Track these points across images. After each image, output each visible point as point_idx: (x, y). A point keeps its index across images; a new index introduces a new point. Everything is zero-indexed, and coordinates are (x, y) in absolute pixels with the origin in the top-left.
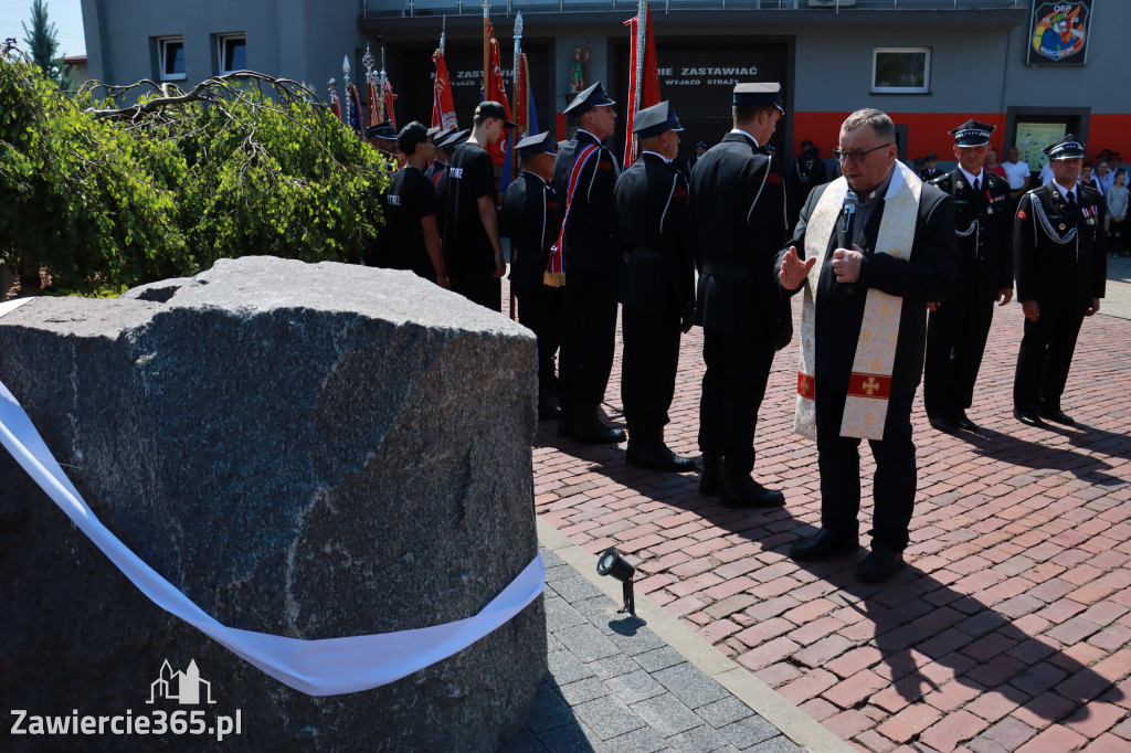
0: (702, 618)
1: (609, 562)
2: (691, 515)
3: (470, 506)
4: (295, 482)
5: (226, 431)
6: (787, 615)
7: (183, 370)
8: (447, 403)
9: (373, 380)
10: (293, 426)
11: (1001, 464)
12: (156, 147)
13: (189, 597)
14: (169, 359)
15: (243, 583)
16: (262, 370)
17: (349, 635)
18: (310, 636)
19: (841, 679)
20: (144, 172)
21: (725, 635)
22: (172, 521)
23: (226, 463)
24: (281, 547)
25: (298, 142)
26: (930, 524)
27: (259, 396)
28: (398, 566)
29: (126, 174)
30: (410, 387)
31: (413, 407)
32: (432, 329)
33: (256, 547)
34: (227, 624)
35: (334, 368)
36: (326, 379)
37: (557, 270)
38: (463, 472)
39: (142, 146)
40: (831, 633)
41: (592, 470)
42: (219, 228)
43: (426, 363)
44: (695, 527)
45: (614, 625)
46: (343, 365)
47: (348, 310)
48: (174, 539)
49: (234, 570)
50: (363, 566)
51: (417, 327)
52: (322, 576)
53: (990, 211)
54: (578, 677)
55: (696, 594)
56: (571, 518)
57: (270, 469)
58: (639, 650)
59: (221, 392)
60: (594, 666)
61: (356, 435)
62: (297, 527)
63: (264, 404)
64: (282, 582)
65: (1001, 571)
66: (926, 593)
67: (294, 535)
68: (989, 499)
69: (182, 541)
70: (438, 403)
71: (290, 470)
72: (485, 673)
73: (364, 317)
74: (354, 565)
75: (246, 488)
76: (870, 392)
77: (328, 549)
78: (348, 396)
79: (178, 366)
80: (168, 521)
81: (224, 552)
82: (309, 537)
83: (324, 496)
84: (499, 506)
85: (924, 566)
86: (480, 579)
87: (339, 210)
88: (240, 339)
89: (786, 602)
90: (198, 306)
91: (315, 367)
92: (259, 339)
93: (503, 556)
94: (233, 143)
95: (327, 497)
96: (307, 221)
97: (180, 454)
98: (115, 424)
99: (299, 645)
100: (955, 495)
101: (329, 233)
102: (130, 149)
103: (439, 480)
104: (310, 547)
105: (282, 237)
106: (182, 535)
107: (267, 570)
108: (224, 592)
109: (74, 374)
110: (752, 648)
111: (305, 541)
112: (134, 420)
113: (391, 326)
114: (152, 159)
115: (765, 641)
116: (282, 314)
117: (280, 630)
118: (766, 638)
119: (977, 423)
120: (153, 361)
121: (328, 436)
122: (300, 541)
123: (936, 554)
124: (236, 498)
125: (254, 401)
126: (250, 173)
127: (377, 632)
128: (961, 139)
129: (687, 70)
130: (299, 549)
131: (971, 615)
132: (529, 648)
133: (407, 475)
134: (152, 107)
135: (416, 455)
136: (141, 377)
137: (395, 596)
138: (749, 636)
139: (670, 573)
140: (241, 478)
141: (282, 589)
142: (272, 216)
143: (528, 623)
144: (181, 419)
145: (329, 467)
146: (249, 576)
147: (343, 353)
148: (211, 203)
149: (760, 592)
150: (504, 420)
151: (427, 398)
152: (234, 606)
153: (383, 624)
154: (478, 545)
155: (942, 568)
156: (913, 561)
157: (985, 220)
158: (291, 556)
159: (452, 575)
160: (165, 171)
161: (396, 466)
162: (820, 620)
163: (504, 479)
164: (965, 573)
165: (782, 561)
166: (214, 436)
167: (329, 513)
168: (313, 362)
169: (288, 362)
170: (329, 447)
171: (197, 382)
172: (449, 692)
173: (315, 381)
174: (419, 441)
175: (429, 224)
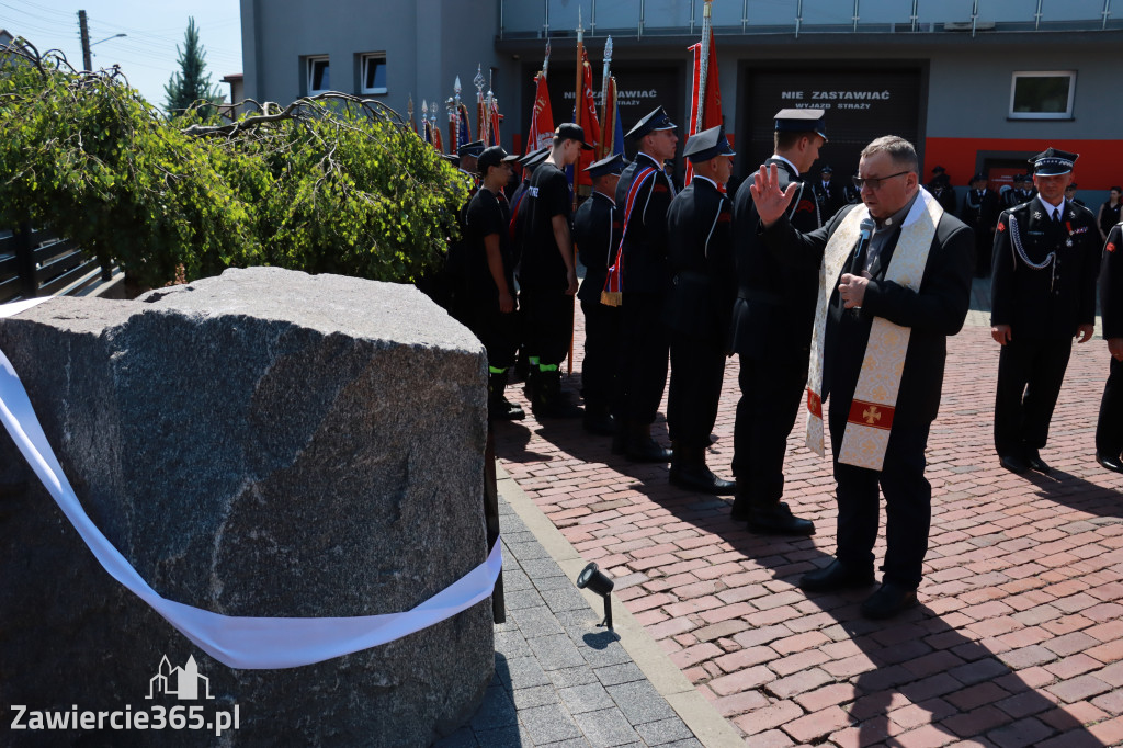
0: (688, 639)
1: (587, 575)
2: (715, 538)
3: (407, 509)
4: (228, 472)
5: (178, 423)
6: (774, 644)
7: (148, 366)
8: (380, 409)
9: (303, 384)
10: (231, 422)
12: (245, 161)
13: (136, 569)
14: (138, 356)
15: (177, 560)
16: (209, 370)
17: (271, 616)
18: (232, 613)
19: (807, 713)
20: (228, 184)
21: (704, 658)
22: (127, 499)
24: (210, 529)
25: (377, 159)
26: (961, 565)
27: (206, 393)
28: (326, 557)
29: (208, 187)
30: (338, 392)
31: (342, 411)
32: (360, 340)
33: (191, 528)
34: (163, 595)
35: (266, 371)
36: (260, 381)
37: (614, 290)
38: (401, 475)
39: (233, 160)
40: (814, 666)
41: (632, 488)
42: (293, 239)
43: (355, 371)
44: (714, 549)
45: (588, 638)
46: (275, 369)
47: (282, 319)
48: (128, 516)
49: (171, 547)
50: (289, 554)
51: (346, 338)
52: (247, 560)
53: (1069, 243)
54: (536, 683)
55: (690, 617)
56: (595, 533)
57: (209, 458)
58: (603, 664)
59: (177, 388)
60: (554, 674)
61: (287, 434)
62: (225, 513)
63: (209, 401)
64: (209, 562)
65: (1019, 619)
66: (930, 634)
67: (221, 520)
68: (1034, 543)
69: (133, 518)
70: (369, 409)
71: (226, 461)
72: (418, 666)
73: (296, 326)
74: (280, 552)
75: (189, 475)
76: (871, 421)
77: (254, 535)
78: (281, 398)
79: (144, 362)
80: (124, 500)
81: (165, 531)
82: (236, 522)
83: (251, 486)
84: (441, 510)
85: (937, 607)
86: (416, 577)
87: (409, 225)
88: (193, 341)
89: (779, 631)
90: (164, 309)
91: (250, 370)
92: (208, 342)
93: (445, 558)
94: (315, 159)
95: (254, 488)
96: (379, 234)
97: (138, 441)
98: (95, 411)
99: (222, 620)
100: (1000, 537)
101: (398, 246)
102: (219, 163)
103: (374, 481)
104: (237, 532)
105: (352, 249)
107: (198, 550)
108: (162, 566)
109: (68, 366)
110: (728, 673)
111: (231, 526)
112: (107, 409)
113: (318, 335)
114: (241, 173)
115: (743, 668)
117: (205, 605)
118: (744, 665)
119: (1050, 465)
120: (125, 357)
121: (261, 432)
122: (227, 527)
123: (955, 596)
124: (180, 483)
125: (202, 397)
126: (324, 187)
127: (299, 616)
128: (1040, 167)
129: (817, 93)
130: (226, 533)
131: (969, 662)
132: (472, 648)
133: (339, 474)
134: (249, 125)
135: (348, 455)
136: (113, 370)
137: (320, 585)
138: (727, 662)
139: (672, 593)
140: (185, 466)
141: (208, 567)
142: (344, 229)
143: (472, 624)
144: (142, 410)
145: (259, 461)
146: (182, 554)
147: (275, 358)
148: (289, 213)
149: (755, 619)
150: (449, 429)
151: (357, 403)
152: (169, 580)
153: (306, 609)
154: (415, 545)
155: (956, 611)
156: (928, 601)
157: (1063, 252)
158: (218, 538)
159: (383, 570)
160: (251, 183)
161: (327, 464)
162: (808, 652)
163: (448, 485)
164: (979, 618)
165: (790, 590)
166: (167, 426)
167: (256, 503)
168: (250, 365)
169: (230, 364)
170: (261, 443)
171: (158, 377)
172: (375, 680)
173: (250, 382)
174: (350, 443)
175: (492, 243)
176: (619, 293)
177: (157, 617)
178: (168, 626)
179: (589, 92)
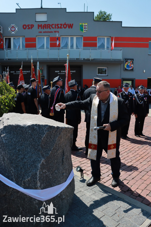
1: (79, 169)
3: (64, 160)
4: (37, 158)
5: (22, 149)
6: (109, 176)
7: (11, 137)
9: (51, 137)
10: (36, 147)
11: (136, 145)
13: (16, 184)
14: (8, 135)
15: (28, 180)
16: (29, 137)
17: (48, 188)
18: (42, 189)
24: (36, 172)
26: (128, 156)
28: (55, 173)
30: (57, 138)
32: (61, 127)
33: (30, 172)
34: (25, 188)
35: (44, 136)
36: (43, 138)
37: (52, 112)
38: (63, 154)
43: (60, 134)
45: (80, 181)
46: (46, 135)
47: (46, 124)
48: (12, 172)
49: (26, 177)
51: (58, 127)
52: (43, 177)
53: (130, 99)
54: (78, 192)
59: (20, 142)
60: (80, 189)
61: (48, 148)
62: (39, 167)
64: (36, 179)
65: (142, 164)
67: (38, 169)
68: (136, 151)
70: (61, 141)
71: (36, 156)
72: (67, 193)
73: (49, 125)
74: (48, 174)
75: (27, 160)
76: (112, 148)
77: (44, 171)
78: (46, 141)
80: (10, 169)
81: (23, 174)
82: (41, 169)
86: (66, 174)
88: (24, 131)
90: (14, 124)
91: (40, 136)
92: (28, 130)
93: (69, 169)
95: (44, 161)
97: (12, 155)
99: (40, 191)
100: (130, 151)
101: (6, 106)
103: (60, 156)
104: (41, 171)
106: (14, 171)
107: (33, 177)
108: (24, 182)
110: (105, 183)
113: (55, 127)
116: (33, 125)
117: (36, 188)
119: (129, 137)
120: (5, 136)
123: (131, 162)
124: (25, 163)
127: (52, 187)
128: (124, 86)
129: (62, 71)
130: (39, 172)
133: (55, 155)
135: (57, 151)
136: (2, 139)
137: (55, 179)
140: (25, 158)
141: (37, 180)
144: (12, 147)
145: (43, 155)
146: (29, 178)
147: (46, 133)
149: (103, 172)
151: (59, 140)
152: (26, 185)
153: (53, 185)
155: (133, 164)
157: (129, 100)
158: (38, 173)
159: (62, 174)
166: (19, 150)
167: (44, 164)
168: (40, 135)
169: (35, 135)
170: (43, 151)
171: (15, 139)
172: (63, 197)
173: (40, 138)
174: (58, 149)
175: (23, 104)
176: (53, 113)
177: (22, 194)
178: (26, 195)
179: (34, 72)
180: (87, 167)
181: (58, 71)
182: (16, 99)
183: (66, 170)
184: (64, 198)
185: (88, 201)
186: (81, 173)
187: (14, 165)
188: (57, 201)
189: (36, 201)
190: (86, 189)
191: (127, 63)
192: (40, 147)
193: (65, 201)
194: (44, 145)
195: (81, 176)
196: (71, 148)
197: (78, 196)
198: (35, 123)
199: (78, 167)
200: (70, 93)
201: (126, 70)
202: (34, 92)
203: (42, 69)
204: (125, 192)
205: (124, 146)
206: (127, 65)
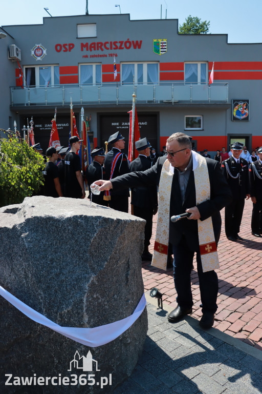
1: (154, 293)
3: (129, 278)
4: (84, 274)
5: (57, 259)
7: (38, 238)
8: (125, 244)
9: (106, 238)
10: (81, 255)
13: (47, 317)
14: (33, 234)
15: (68, 311)
16: (69, 237)
17: (102, 325)
18: (92, 327)
19: (232, 323)
22: (39, 291)
23: (57, 269)
24: (81, 297)
26: (240, 271)
27: (68, 245)
28: (113, 300)
30: (117, 240)
31: (117, 246)
32: (124, 220)
33: (72, 298)
34: (62, 326)
35: (95, 235)
36: (93, 239)
37: (108, 195)
38: (127, 266)
43: (121, 232)
46: (98, 234)
47: (98, 215)
48: (40, 297)
49: (64, 306)
50: (104, 301)
51: (119, 220)
52: (94, 305)
53: (243, 170)
54: (153, 332)
57: (74, 270)
59: (54, 245)
60: (157, 327)
61: (101, 257)
62: (86, 289)
63: (70, 249)
64: (82, 309)
67: (85, 292)
68: (254, 261)
69: (43, 298)
70: (123, 244)
71: (81, 270)
72: (135, 333)
73: (104, 217)
74: (102, 301)
75: (66, 278)
76: (209, 251)
77: (95, 296)
78: (99, 244)
79: (37, 237)
80: (37, 291)
81: (60, 301)
82: (90, 292)
86: (133, 302)
88: (60, 226)
90: (43, 216)
91: (88, 235)
92: (67, 226)
93: (137, 293)
95: (95, 279)
97: (41, 268)
98: (12, 258)
99: (88, 330)
100: (244, 261)
101: (29, 184)
103: (122, 270)
104: (90, 296)
106: (43, 296)
107: (76, 305)
108: (61, 315)
111: (89, 294)
112: (21, 256)
113: (113, 220)
116: (75, 217)
117: (81, 326)
119: (242, 237)
120: (28, 235)
122: (87, 294)
123: (245, 280)
124: (62, 281)
125: (66, 247)
127: (109, 323)
130: (87, 297)
133: (114, 269)
135: (117, 262)
136: (24, 241)
137: (113, 310)
140: (63, 274)
141: (82, 311)
144: (40, 255)
145: (94, 268)
146: (70, 308)
147: (98, 230)
149: (196, 298)
151: (121, 243)
152: (64, 319)
154: (132, 290)
155: (249, 285)
157: (241, 173)
158: (85, 300)
159: (126, 301)
161: (112, 266)
164: (256, 286)
166: (52, 260)
167: (95, 284)
168: (88, 233)
169: (79, 234)
170: (94, 261)
171: (44, 242)
172: (127, 341)
173: (89, 240)
174: (118, 257)
175: (56, 180)
176: (110, 196)
177: (58, 335)
178: (64, 337)
179: (75, 126)
180: (169, 289)
181: (117, 124)
182: (45, 173)
183: (133, 294)
184: (129, 343)
185: (172, 349)
186: (158, 300)
187: (44, 286)
188: (116, 349)
189: (82, 347)
190: (168, 328)
191: (237, 107)
192: (87, 254)
193: (132, 348)
194: (95, 251)
195: (159, 304)
196: (140, 257)
197: (153, 340)
198: (78, 214)
199: (153, 289)
200: (138, 160)
201: (235, 119)
202: (76, 160)
203: (88, 120)
204: (236, 333)
205: (233, 254)
206: (238, 110)
